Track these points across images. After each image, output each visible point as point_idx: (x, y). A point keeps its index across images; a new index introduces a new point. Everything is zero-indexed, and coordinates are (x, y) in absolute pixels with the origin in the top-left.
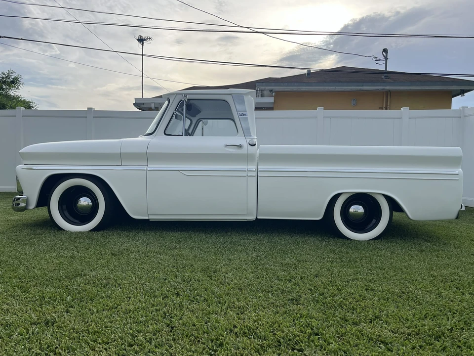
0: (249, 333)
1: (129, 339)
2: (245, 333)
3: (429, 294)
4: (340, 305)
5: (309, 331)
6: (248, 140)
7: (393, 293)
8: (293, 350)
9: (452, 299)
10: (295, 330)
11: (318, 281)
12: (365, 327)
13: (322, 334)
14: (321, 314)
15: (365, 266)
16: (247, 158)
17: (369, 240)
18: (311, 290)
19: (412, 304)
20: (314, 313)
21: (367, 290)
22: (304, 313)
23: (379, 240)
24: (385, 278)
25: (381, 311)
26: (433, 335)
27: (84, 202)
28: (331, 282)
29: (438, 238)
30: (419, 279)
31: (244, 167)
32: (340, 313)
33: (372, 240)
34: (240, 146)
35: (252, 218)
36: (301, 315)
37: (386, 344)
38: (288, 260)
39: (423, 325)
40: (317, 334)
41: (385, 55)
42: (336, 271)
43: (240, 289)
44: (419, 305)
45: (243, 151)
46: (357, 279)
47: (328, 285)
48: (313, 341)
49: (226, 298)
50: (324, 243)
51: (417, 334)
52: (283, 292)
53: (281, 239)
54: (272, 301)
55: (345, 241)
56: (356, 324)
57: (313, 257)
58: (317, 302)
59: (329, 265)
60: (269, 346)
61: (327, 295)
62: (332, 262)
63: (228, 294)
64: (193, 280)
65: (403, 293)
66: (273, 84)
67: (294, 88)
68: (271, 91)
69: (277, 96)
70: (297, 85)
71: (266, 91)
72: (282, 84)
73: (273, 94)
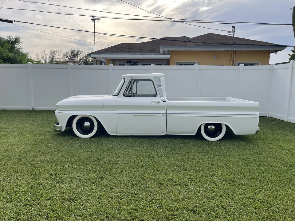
0: (170, 181)
1: (131, 183)
2: (169, 181)
3: (234, 166)
4: (201, 171)
5: (190, 180)
6: (162, 99)
7: (221, 166)
8: (185, 185)
9: (243, 168)
10: (186, 179)
11: (194, 161)
12: (210, 179)
13: (194, 181)
14: (194, 174)
15: (213, 154)
16: (162, 108)
17: (216, 141)
18: (191, 165)
19: (227, 170)
20: (192, 174)
21: (212, 165)
22: (189, 174)
23: (221, 141)
24: (220, 160)
25: (216, 172)
26: (232, 180)
27: (87, 124)
28: (198, 161)
29: (248, 139)
30: (233, 160)
31: (160, 112)
32: (201, 173)
33: (218, 141)
34: (159, 102)
35: (164, 134)
36: (187, 174)
38: (181, 152)
39: (229, 177)
40: (193, 181)
42: (201, 157)
43: (164, 165)
44: (230, 170)
45: (160, 104)
46: (209, 160)
47: (197, 163)
48: (191, 183)
49: (159, 168)
50: (196, 143)
51: (226, 180)
52: (180, 166)
53: (177, 141)
55: (206, 141)
56: (206, 177)
57: (192, 150)
58: (193, 170)
59: (198, 154)
60: (177, 184)
61: (197, 167)
62: (199, 153)
65: (225, 166)
66: (170, 47)
67: (182, 49)
68: (169, 50)
69: (173, 53)
70: (184, 47)
71: (165, 51)
72: (175, 47)
73: (170, 52)
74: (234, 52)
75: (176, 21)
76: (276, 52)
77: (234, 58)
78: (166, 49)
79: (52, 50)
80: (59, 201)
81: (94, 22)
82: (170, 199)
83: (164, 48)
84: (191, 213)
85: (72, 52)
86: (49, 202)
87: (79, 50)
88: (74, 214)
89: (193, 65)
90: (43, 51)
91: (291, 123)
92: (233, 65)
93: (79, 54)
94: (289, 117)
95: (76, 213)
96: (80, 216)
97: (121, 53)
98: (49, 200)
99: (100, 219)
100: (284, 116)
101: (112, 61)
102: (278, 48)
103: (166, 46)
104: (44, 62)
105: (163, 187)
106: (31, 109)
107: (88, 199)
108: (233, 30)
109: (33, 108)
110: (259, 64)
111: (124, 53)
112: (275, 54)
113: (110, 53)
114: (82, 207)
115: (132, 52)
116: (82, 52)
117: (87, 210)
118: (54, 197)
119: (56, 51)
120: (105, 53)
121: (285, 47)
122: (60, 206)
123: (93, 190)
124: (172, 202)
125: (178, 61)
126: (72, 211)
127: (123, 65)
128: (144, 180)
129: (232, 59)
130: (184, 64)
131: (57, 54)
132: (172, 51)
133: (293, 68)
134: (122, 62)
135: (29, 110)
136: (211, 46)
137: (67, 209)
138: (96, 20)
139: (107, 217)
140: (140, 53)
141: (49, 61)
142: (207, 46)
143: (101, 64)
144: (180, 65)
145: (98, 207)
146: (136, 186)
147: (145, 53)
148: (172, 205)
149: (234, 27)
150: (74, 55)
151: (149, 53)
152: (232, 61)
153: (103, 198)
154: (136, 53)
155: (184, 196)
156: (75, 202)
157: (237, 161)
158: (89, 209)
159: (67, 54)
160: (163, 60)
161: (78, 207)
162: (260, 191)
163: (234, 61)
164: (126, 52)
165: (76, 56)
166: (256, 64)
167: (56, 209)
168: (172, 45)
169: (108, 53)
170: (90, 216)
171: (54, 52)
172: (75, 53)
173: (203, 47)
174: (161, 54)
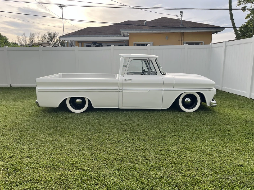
1: (79, 142)
4: (137, 131)
12: (141, 137)
18: (131, 127)
26: (158, 137)
37: (144, 140)
41: (181, 14)
49: (105, 131)
52: (122, 128)
54: (118, 131)
63: (105, 130)
64: (95, 126)
66: (128, 30)
67: (138, 32)
68: (127, 33)
69: (130, 35)
70: (140, 30)
71: (125, 33)
72: (132, 30)
73: (129, 34)
74: (183, 33)
75: (135, 8)
76: (216, 32)
77: (183, 39)
78: (125, 32)
79: (31, 33)
80: (18, 158)
81: (62, 9)
82: (106, 153)
83: (123, 31)
84: (118, 162)
85: (50, 34)
86: (10, 159)
87: (55, 32)
88: (28, 167)
89: (147, 45)
90: (23, 34)
91: (224, 92)
92: (182, 45)
93: (56, 36)
94: (223, 87)
95: (29, 166)
96: (33, 168)
97: (88, 36)
98: (11, 157)
99: (48, 169)
100: (219, 86)
101: (80, 43)
102: (218, 29)
103: (125, 29)
104: (24, 44)
105: (104, 144)
106: (9, 86)
107: (42, 156)
108: (181, 15)
109: (11, 85)
110: (203, 43)
111: (90, 36)
112: (216, 34)
113: (78, 36)
114: (35, 162)
115: (98, 35)
116: (59, 34)
117: (38, 164)
118: (15, 155)
119: (34, 33)
120: (74, 36)
121: (224, 28)
122: (18, 162)
123: (47, 149)
124: (107, 155)
125: (136, 42)
126: (27, 165)
127: (90, 46)
128: (90, 140)
129: (181, 40)
130: (141, 44)
131: (36, 37)
132: (130, 34)
133: (226, 46)
134: (89, 44)
135: (8, 87)
136: (163, 28)
137: (24, 164)
138: (63, 7)
139: (54, 168)
140: (104, 36)
141: (29, 43)
142: (160, 28)
143: (71, 46)
144: (138, 45)
145: (48, 161)
146: (82, 145)
147: (109, 36)
148: (106, 157)
149: (181, 12)
150: (51, 37)
151: (112, 36)
152: (181, 41)
153: (54, 154)
154: (101, 36)
155: (118, 150)
156: (31, 158)
157: (168, 123)
158: (41, 163)
159: (45, 37)
160: (123, 41)
161: (32, 162)
162: (176, 144)
163: (183, 41)
164: (92, 35)
165: (53, 38)
166: (201, 44)
167: (15, 164)
168: (130, 29)
169: (76, 36)
170: (41, 168)
171: (33, 34)
172: (52, 35)
173: (156, 30)
174: (122, 36)
